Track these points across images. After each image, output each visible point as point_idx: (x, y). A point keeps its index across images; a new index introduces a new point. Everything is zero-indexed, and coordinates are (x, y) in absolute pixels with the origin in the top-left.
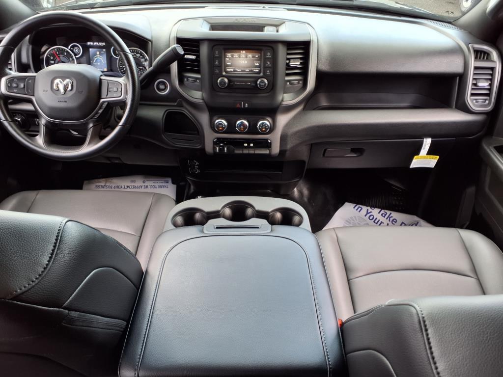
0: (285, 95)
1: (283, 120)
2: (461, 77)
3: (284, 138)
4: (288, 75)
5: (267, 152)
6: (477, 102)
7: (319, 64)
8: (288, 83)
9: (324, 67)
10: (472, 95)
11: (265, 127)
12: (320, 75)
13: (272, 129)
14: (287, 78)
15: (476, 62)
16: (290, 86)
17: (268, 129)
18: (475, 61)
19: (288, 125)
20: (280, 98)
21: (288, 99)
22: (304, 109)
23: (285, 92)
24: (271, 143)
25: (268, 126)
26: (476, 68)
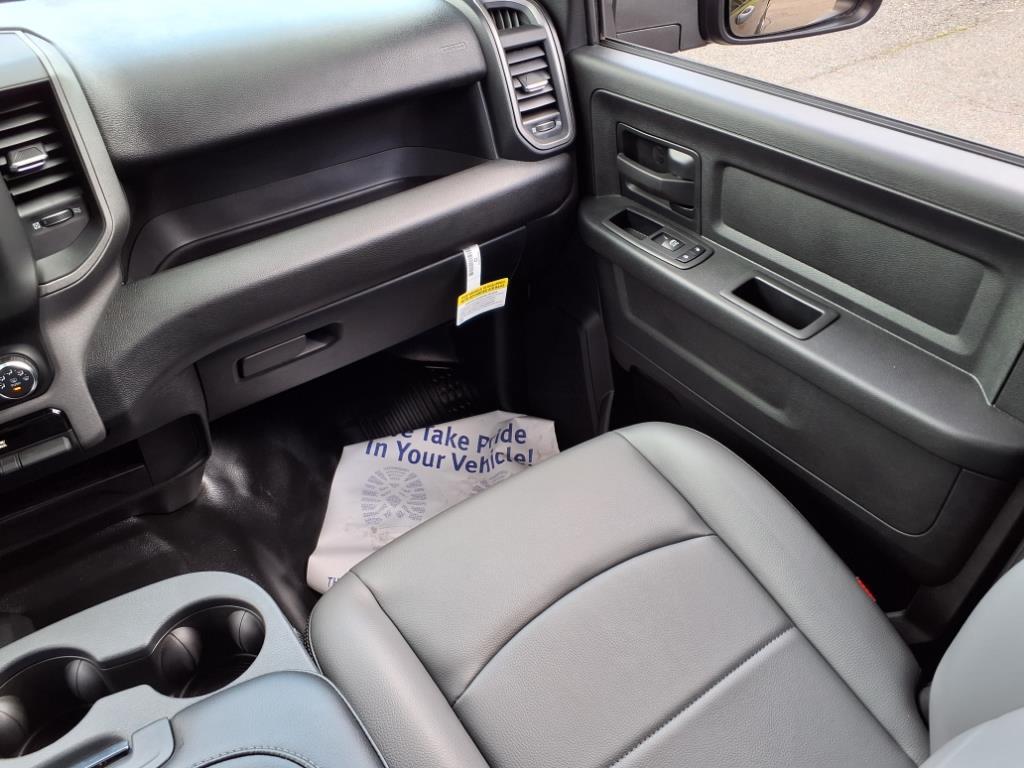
0: (42, 262)
1: (70, 337)
2: (486, 80)
3: (99, 385)
4: (21, 200)
5: (66, 445)
6: (538, 130)
7: (112, 142)
8: (37, 226)
9: (133, 146)
10: (525, 115)
11: (20, 379)
12: (128, 172)
13: (47, 374)
14: (25, 212)
15: (503, 38)
16: (46, 230)
17: (30, 383)
18: (500, 35)
19: (96, 343)
20: (28, 276)
21: (57, 271)
22: (125, 279)
23: (37, 256)
24: (63, 414)
25: (26, 372)
26: (509, 51)
